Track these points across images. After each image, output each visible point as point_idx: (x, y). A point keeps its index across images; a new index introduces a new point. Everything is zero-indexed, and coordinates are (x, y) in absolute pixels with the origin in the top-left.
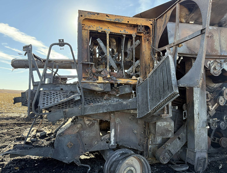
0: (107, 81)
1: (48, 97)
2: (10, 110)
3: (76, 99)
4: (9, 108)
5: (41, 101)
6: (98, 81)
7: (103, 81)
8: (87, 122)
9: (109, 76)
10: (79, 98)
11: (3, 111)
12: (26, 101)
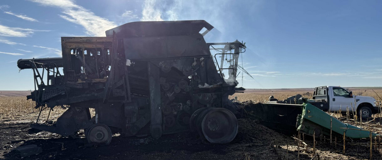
0: (84, 82)
1: (48, 94)
2: (19, 116)
3: (63, 94)
4: (17, 114)
5: (43, 96)
6: (78, 82)
7: (81, 82)
8: (78, 110)
9: (86, 78)
10: (64, 93)
11: (11, 118)
12: (35, 98)
